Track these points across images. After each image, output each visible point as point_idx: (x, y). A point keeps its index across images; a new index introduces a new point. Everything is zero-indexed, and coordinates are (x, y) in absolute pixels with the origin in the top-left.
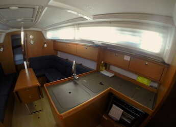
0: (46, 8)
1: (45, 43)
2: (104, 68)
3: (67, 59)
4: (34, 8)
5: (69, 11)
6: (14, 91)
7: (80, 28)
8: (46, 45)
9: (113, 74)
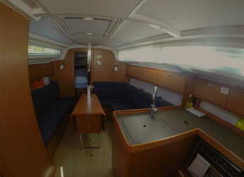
0: (125, 21)
1: (115, 66)
2: (192, 104)
3: (142, 90)
4: (111, 21)
5: (152, 26)
6: (71, 115)
7: (163, 48)
8: (116, 69)
9: (203, 114)
